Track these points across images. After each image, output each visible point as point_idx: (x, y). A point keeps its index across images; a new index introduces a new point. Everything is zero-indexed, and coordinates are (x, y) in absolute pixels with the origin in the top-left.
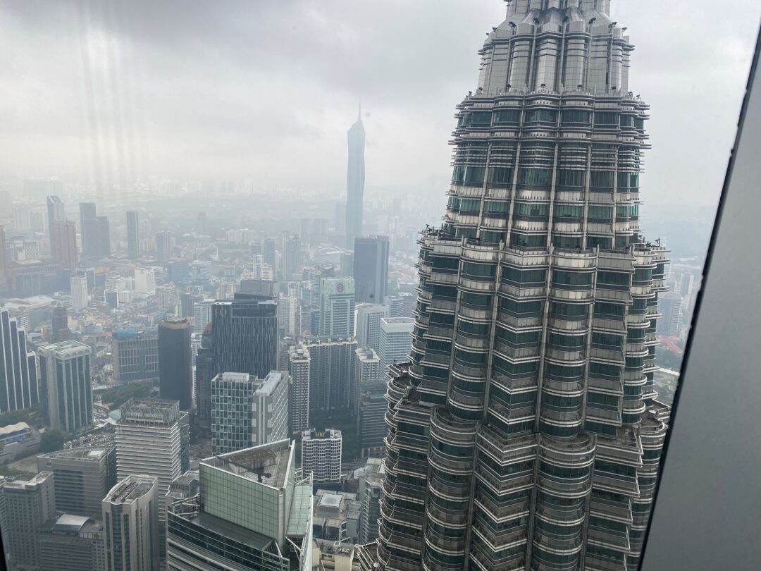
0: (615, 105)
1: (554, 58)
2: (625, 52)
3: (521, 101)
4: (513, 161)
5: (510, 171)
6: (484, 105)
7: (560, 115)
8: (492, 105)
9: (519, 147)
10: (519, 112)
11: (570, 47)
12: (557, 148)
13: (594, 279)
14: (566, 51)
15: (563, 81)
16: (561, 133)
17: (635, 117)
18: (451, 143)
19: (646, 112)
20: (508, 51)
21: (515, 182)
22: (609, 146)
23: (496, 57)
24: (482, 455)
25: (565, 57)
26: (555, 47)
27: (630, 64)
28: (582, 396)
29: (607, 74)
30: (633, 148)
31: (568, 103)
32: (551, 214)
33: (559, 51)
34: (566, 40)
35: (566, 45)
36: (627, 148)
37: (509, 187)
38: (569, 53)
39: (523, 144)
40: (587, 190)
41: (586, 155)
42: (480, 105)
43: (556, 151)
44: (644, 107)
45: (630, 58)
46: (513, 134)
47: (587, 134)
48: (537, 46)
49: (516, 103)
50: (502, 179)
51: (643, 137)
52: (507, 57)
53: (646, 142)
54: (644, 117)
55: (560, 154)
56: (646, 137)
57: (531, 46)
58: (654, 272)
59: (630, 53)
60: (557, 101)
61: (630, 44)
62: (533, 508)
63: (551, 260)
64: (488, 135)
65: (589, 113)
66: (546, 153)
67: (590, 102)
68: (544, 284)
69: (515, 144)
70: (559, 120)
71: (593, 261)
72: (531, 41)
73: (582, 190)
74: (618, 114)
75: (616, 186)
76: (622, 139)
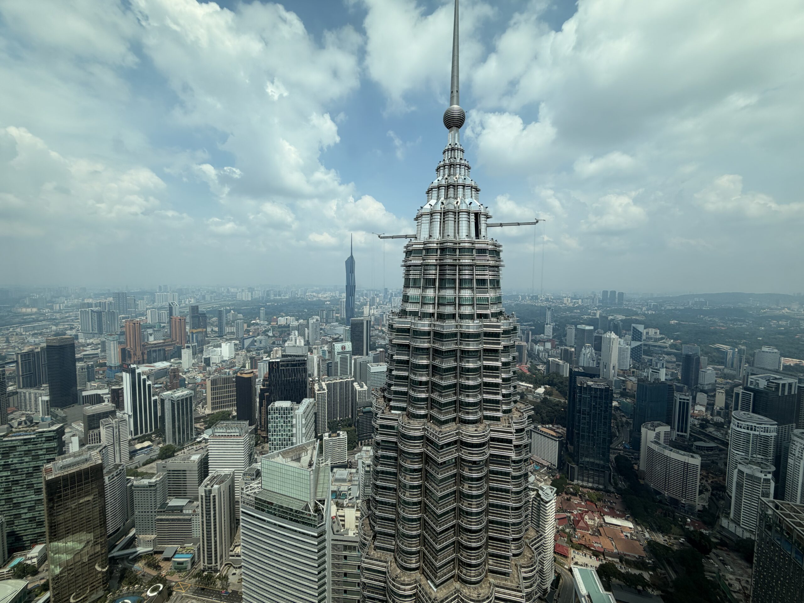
1: (453, 222)
3: (437, 244)
4: (435, 275)
6: (418, 246)
7: (458, 251)
8: (422, 246)
9: (438, 267)
11: (460, 216)
12: (457, 267)
13: (482, 335)
14: (458, 219)
15: (458, 233)
16: (459, 260)
17: (496, 251)
18: (402, 266)
19: (501, 249)
20: (429, 219)
21: (437, 286)
24: (428, 439)
26: (453, 216)
28: (480, 401)
30: (498, 267)
31: (461, 245)
32: (457, 302)
33: (455, 219)
35: (458, 216)
36: (494, 267)
37: (434, 288)
38: (460, 219)
39: (440, 266)
40: (475, 289)
41: (473, 270)
42: (416, 246)
43: (457, 269)
44: (500, 246)
46: (434, 261)
47: (473, 260)
48: (444, 216)
49: (435, 245)
52: (429, 222)
53: (502, 263)
54: (501, 251)
55: (459, 270)
56: (502, 261)
57: (441, 216)
58: (512, 330)
60: (456, 243)
62: (459, 468)
63: (459, 327)
64: (422, 261)
65: (473, 249)
66: (452, 270)
67: (473, 244)
68: (456, 340)
69: (436, 265)
70: (458, 253)
71: (481, 326)
72: (441, 213)
73: (472, 289)
74: (487, 250)
75: (489, 286)
76: (490, 262)
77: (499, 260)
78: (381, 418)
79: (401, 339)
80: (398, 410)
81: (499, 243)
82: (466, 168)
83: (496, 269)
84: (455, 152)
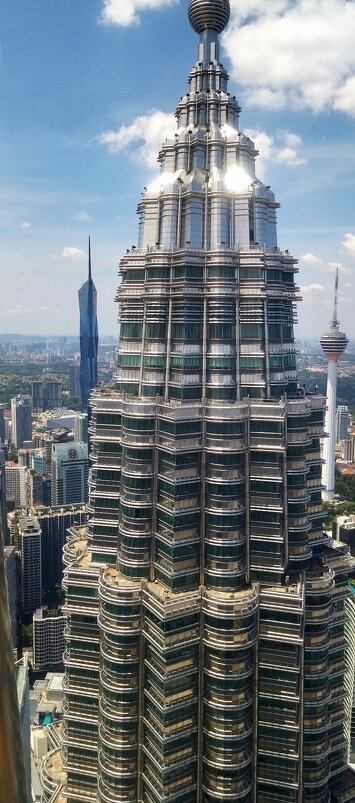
0: (258, 261)
2: (271, 210)
3: (170, 259)
4: (166, 317)
5: (164, 326)
6: (137, 263)
7: (206, 271)
8: (145, 263)
9: (171, 302)
10: (169, 269)
11: (212, 205)
12: (205, 302)
13: (248, 427)
14: (209, 210)
16: (208, 289)
17: (283, 272)
19: (295, 266)
20: (157, 210)
21: (169, 337)
22: (256, 299)
23: (147, 216)
25: (210, 215)
26: (200, 206)
28: (244, 546)
30: (285, 301)
31: (213, 260)
32: (204, 368)
33: (203, 210)
34: (210, 199)
35: (210, 204)
36: (276, 301)
37: (164, 342)
39: (174, 300)
40: (237, 342)
41: (234, 308)
42: (133, 263)
43: (205, 305)
44: (295, 261)
45: (277, 215)
46: (164, 291)
47: (233, 289)
48: (183, 205)
49: (165, 261)
50: (158, 333)
51: (294, 290)
52: (157, 216)
53: (297, 294)
54: (296, 271)
55: (209, 308)
56: (297, 290)
57: (177, 206)
58: (309, 418)
59: (276, 210)
60: (203, 258)
61: (277, 202)
62: (201, 663)
63: (204, 412)
64: (143, 292)
65: (233, 269)
66: (194, 308)
67: (234, 258)
68: (199, 436)
69: (167, 299)
70: (205, 276)
71: (243, 411)
72: (177, 200)
73: (232, 343)
74: (263, 269)
75: (267, 338)
76: (269, 292)
77: (292, 287)
78: (71, 576)
79: (106, 434)
80: (102, 561)
81: (293, 255)
82: (230, 110)
83: (282, 306)
84: (208, 80)
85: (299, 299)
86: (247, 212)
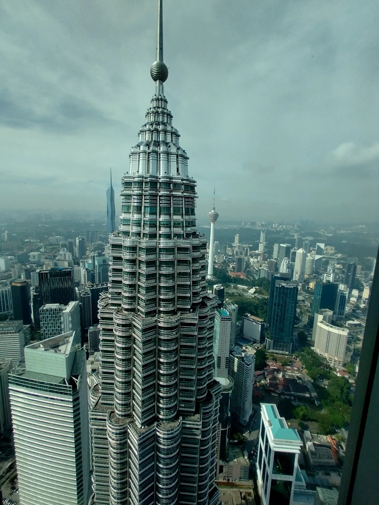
0: (180, 181)
1: (156, 161)
2: (186, 160)
3: (143, 178)
5: (141, 207)
6: (129, 180)
7: (158, 184)
8: (132, 179)
9: (143, 197)
10: (143, 182)
11: (161, 156)
12: (158, 197)
13: (176, 250)
14: (160, 158)
16: (160, 192)
17: (190, 186)
19: (195, 184)
20: (138, 157)
22: (179, 197)
23: (133, 160)
24: (135, 326)
25: (160, 161)
26: (155, 156)
27: (188, 164)
28: (174, 298)
29: (178, 169)
30: (192, 198)
31: (161, 179)
32: (158, 225)
34: (160, 154)
37: (141, 214)
39: (145, 196)
40: (172, 215)
41: (170, 200)
42: (127, 179)
44: (195, 182)
45: (188, 162)
47: (170, 192)
48: (148, 156)
49: (141, 179)
50: (138, 210)
51: (195, 194)
52: (137, 159)
54: (195, 186)
55: (160, 200)
58: (201, 246)
59: (188, 160)
60: (157, 178)
61: (188, 157)
62: (157, 344)
63: (158, 243)
64: (131, 192)
65: (170, 184)
66: (154, 200)
67: (170, 179)
68: (156, 253)
69: (142, 195)
71: (174, 243)
72: (146, 153)
73: (169, 214)
74: (182, 184)
75: (184, 213)
76: (185, 194)
77: (194, 192)
78: (101, 312)
79: (116, 253)
83: (191, 200)
85: (197, 197)
86: (176, 160)
